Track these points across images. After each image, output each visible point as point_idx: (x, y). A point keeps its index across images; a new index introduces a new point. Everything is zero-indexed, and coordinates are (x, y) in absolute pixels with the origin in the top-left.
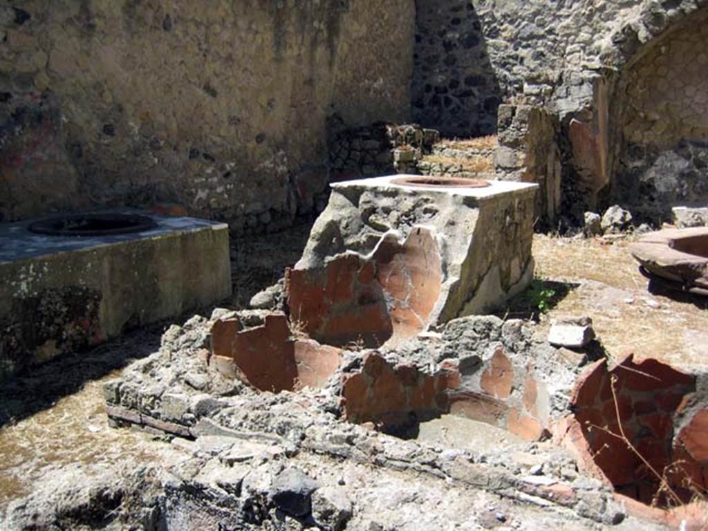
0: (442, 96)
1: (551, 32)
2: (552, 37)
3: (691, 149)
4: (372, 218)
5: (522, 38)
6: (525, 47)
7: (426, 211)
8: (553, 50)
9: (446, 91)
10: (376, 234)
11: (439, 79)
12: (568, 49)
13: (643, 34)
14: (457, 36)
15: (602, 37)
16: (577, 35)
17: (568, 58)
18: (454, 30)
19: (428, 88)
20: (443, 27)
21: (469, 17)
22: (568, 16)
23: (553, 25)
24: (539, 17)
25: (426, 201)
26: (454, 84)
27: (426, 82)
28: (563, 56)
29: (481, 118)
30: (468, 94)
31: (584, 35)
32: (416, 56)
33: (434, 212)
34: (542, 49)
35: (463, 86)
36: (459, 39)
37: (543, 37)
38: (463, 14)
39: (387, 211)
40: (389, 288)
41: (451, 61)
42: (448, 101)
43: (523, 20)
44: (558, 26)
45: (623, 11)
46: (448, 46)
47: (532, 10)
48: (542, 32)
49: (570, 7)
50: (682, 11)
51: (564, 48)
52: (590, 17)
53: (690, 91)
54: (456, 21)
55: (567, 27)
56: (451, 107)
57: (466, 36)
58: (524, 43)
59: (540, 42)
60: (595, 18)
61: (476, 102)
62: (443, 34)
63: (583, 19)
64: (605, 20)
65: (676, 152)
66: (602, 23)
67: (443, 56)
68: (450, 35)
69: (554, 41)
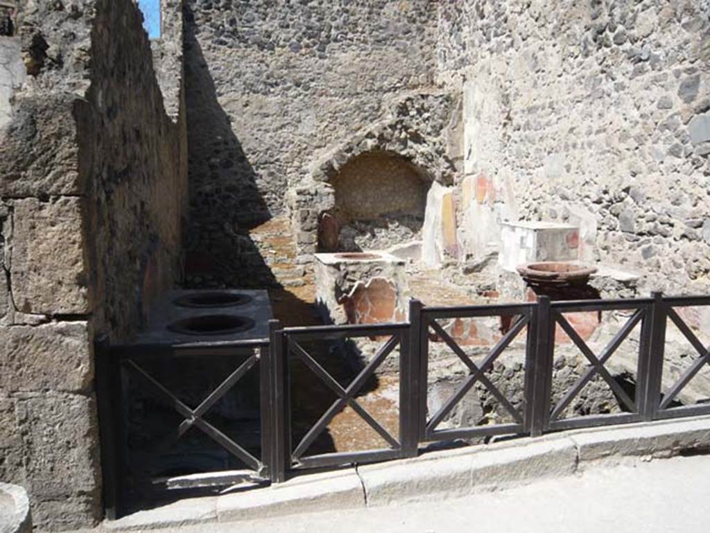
0: (210, 199)
1: (277, 160)
2: (278, 163)
3: (357, 223)
4: (348, 277)
5: (261, 164)
6: (262, 169)
7: (377, 270)
8: (279, 171)
9: (212, 195)
10: (352, 284)
11: (208, 188)
12: (289, 170)
13: (336, 166)
14: (218, 160)
15: (307, 165)
16: (292, 162)
17: (289, 175)
18: (216, 157)
19: (200, 193)
20: (208, 155)
21: (226, 149)
22: (287, 152)
23: (278, 157)
24: (270, 152)
25: (376, 266)
26: (218, 191)
27: (199, 189)
28: (285, 174)
29: (237, 211)
30: (229, 197)
31: (296, 163)
32: (189, 173)
33: (381, 270)
34: (273, 170)
35: (224, 192)
36: (220, 163)
37: (272, 163)
38: (222, 147)
39: (354, 272)
40: (359, 309)
41: (215, 177)
42: (215, 202)
43: (260, 152)
44: (282, 157)
45: (317, 151)
46: (212, 167)
47: (266, 147)
48: (272, 160)
49: (287, 147)
50: (353, 155)
51: (286, 170)
52: (299, 153)
53: (354, 194)
54: (217, 152)
55: (287, 158)
56: (217, 205)
57: (225, 161)
58: (262, 166)
59: (271, 166)
60: (302, 153)
61: (233, 202)
62: (208, 159)
63: (296, 154)
64: (308, 155)
65: (350, 226)
66: (306, 157)
67: (209, 174)
68: (213, 160)
69: (280, 166)
